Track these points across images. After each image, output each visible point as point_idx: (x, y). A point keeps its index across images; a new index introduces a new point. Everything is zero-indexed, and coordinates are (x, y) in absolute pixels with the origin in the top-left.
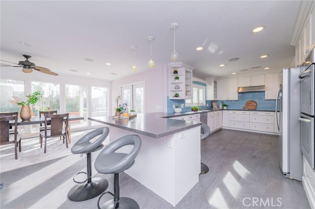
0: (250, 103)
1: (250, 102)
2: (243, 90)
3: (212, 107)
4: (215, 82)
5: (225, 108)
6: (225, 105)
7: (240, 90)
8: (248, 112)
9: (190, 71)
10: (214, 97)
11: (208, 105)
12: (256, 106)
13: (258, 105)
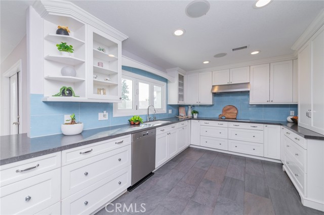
0: (228, 109)
1: (229, 107)
2: (219, 89)
3: (178, 115)
4: (181, 78)
5: (196, 116)
6: (195, 112)
7: (216, 90)
8: (225, 124)
9: (115, 41)
10: (179, 100)
11: (170, 111)
12: (237, 114)
13: (239, 112)
